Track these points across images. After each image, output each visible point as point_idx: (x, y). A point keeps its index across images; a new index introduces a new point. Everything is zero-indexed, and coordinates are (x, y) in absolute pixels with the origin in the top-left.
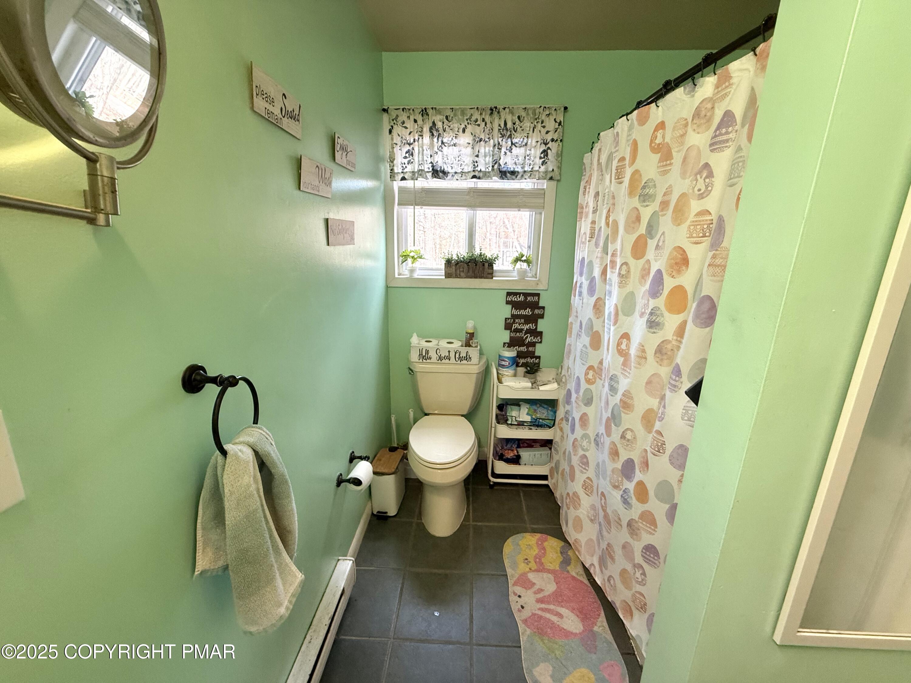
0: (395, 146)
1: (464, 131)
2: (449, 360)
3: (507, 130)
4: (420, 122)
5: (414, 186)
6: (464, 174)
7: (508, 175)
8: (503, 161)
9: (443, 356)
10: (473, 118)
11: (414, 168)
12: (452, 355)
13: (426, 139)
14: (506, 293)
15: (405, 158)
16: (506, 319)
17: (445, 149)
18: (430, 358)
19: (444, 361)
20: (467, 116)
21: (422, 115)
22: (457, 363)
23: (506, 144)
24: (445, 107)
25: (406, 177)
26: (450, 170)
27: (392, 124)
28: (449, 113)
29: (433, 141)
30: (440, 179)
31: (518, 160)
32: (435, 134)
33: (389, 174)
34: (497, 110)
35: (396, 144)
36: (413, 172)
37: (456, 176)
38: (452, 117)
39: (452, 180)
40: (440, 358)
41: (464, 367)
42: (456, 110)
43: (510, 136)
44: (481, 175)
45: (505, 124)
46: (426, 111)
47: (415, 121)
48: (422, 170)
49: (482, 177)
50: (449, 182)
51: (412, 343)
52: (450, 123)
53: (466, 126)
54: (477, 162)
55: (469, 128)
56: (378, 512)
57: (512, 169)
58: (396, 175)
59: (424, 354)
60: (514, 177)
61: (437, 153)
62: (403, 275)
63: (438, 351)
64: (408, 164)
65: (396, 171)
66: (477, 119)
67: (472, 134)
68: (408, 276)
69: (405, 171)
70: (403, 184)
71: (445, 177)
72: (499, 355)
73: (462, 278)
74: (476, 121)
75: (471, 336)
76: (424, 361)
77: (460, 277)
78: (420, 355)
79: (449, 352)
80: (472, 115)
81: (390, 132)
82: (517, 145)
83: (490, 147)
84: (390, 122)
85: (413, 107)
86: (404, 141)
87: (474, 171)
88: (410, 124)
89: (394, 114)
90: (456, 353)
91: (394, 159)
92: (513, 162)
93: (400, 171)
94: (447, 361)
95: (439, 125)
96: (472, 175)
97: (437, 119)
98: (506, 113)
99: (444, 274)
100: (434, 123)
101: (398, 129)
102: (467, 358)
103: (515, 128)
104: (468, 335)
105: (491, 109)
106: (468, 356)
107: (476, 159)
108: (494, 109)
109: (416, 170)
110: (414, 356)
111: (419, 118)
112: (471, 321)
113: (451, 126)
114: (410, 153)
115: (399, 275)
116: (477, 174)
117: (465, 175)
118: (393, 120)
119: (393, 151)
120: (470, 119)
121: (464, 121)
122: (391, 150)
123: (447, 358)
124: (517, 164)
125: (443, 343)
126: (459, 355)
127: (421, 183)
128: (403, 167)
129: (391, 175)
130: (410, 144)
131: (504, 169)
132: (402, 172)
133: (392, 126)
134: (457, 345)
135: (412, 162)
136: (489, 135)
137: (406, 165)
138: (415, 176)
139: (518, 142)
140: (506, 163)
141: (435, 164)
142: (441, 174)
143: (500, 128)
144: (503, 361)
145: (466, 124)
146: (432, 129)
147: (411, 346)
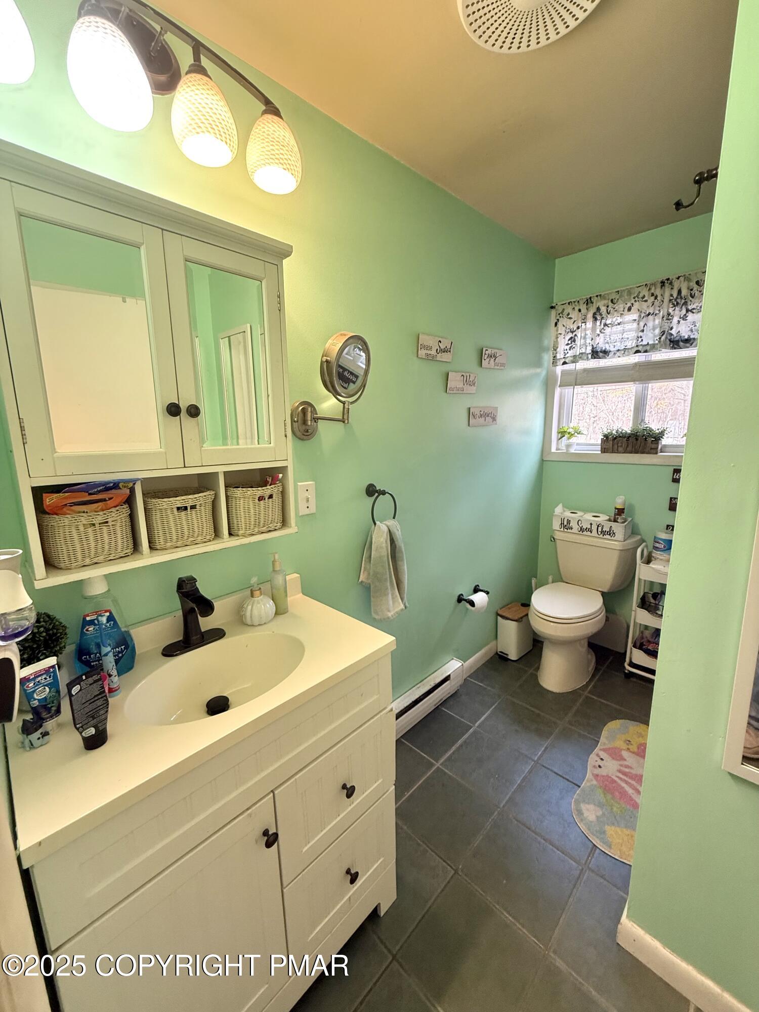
0: (559, 335)
1: (629, 309)
2: (591, 532)
3: (681, 298)
4: (584, 311)
5: (575, 368)
6: (627, 350)
7: (681, 344)
8: (676, 330)
9: (585, 528)
10: (641, 295)
11: (576, 352)
12: (594, 528)
13: (589, 324)
14: (673, 470)
15: (568, 344)
16: (671, 498)
17: (608, 330)
18: (572, 528)
19: (585, 533)
20: (634, 294)
21: (587, 304)
22: (599, 536)
23: (677, 313)
24: (610, 291)
25: (567, 361)
26: (612, 349)
27: (558, 318)
28: (613, 296)
29: (596, 325)
30: (600, 358)
31: (695, 326)
32: (599, 318)
33: (552, 361)
34: (669, 282)
35: (561, 334)
36: (574, 356)
37: (618, 354)
38: (618, 299)
39: (614, 357)
40: (581, 529)
41: (607, 542)
42: (621, 293)
43: (685, 303)
44: (648, 348)
45: (680, 292)
46: (591, 300)
47: (580, 310)
48: (582, 353)
49: (650, 349)
50: (611, 360)
51: (556, 512)
52: (615, 305)
53: (632, 304)
54: (641, 337)
55: (636, 305)
56: (500, 652)
57: (686, 337)
58: (558, 361)
59: (565, 523)
60: (688, 345)
61: (599, 335)
62: (562, 450)
63: (580, 522)
64: (570, 350)
65: (558, 357)
66: (644, 295)
67: (639, 310)
68: (565, 451)
69: (566, 356)
70: (566, 367)
71: (606, 356)
72: (655, 537)
73: (620, 453)
74: (644, 297)
75: (620, 511)
76: (566, 530)
77: (618, 452)
78: (561, 524)
79: (591, 524)
80: (639, 292)
81: (556, 324)
82: (694, 311)
83: (659, 319)
84: (556, 316)
85: (578, 299)
86: (567, 331)
87: (637, 346)
88: (574, 315)
89: (560, 309)
90: (598, 526)
91: (557, 348)
92: (689, 329)
93: (562, 357)
94: (589, 533)
95: (603, 309)
96: (635, 350)
97: (601, 304)
98: (680, 282)
99: (600, 449)
100: (598, 309)
101: (563, 321)
102: (611, 533)
103: (693, 294)
104: (617, 510)
105: (663, 283)
106: (612, 531)
107: (641, 334)
108: (666, 281)
109: (578, 354)
110: (556, 525)
111: (583, 308)
112: (621, 497)
113: (617, 307)
114: (572, 340)
115: (557, 450)
116: (640, 348)
117: (628, 352)
118: (559, 314)
119: (557, 341)
120: (637, 296)
121: (630, 300)
122: (555, 340)
123: (588, 530)
124: (693, 330)
125: (589, 517)
126: (602, 529)
127: (581, 365)
128: (565, 353)
129: (553, 362)
130: (572, 332)
131: (677, 339)
132: (564, 358)
133: (558, 320)
134: (603, 518)
135: (574, 348)
136: (659, 307)
137: (568, 351)
138: (575, 359)
139: (695, 308)
140: (679, 332)
141: (595, 346)
142: (601, 354)
143: (672, 298)
144: (657, 543)
145: (633, 302)
146: (596, 314)
147: (553, 515)
